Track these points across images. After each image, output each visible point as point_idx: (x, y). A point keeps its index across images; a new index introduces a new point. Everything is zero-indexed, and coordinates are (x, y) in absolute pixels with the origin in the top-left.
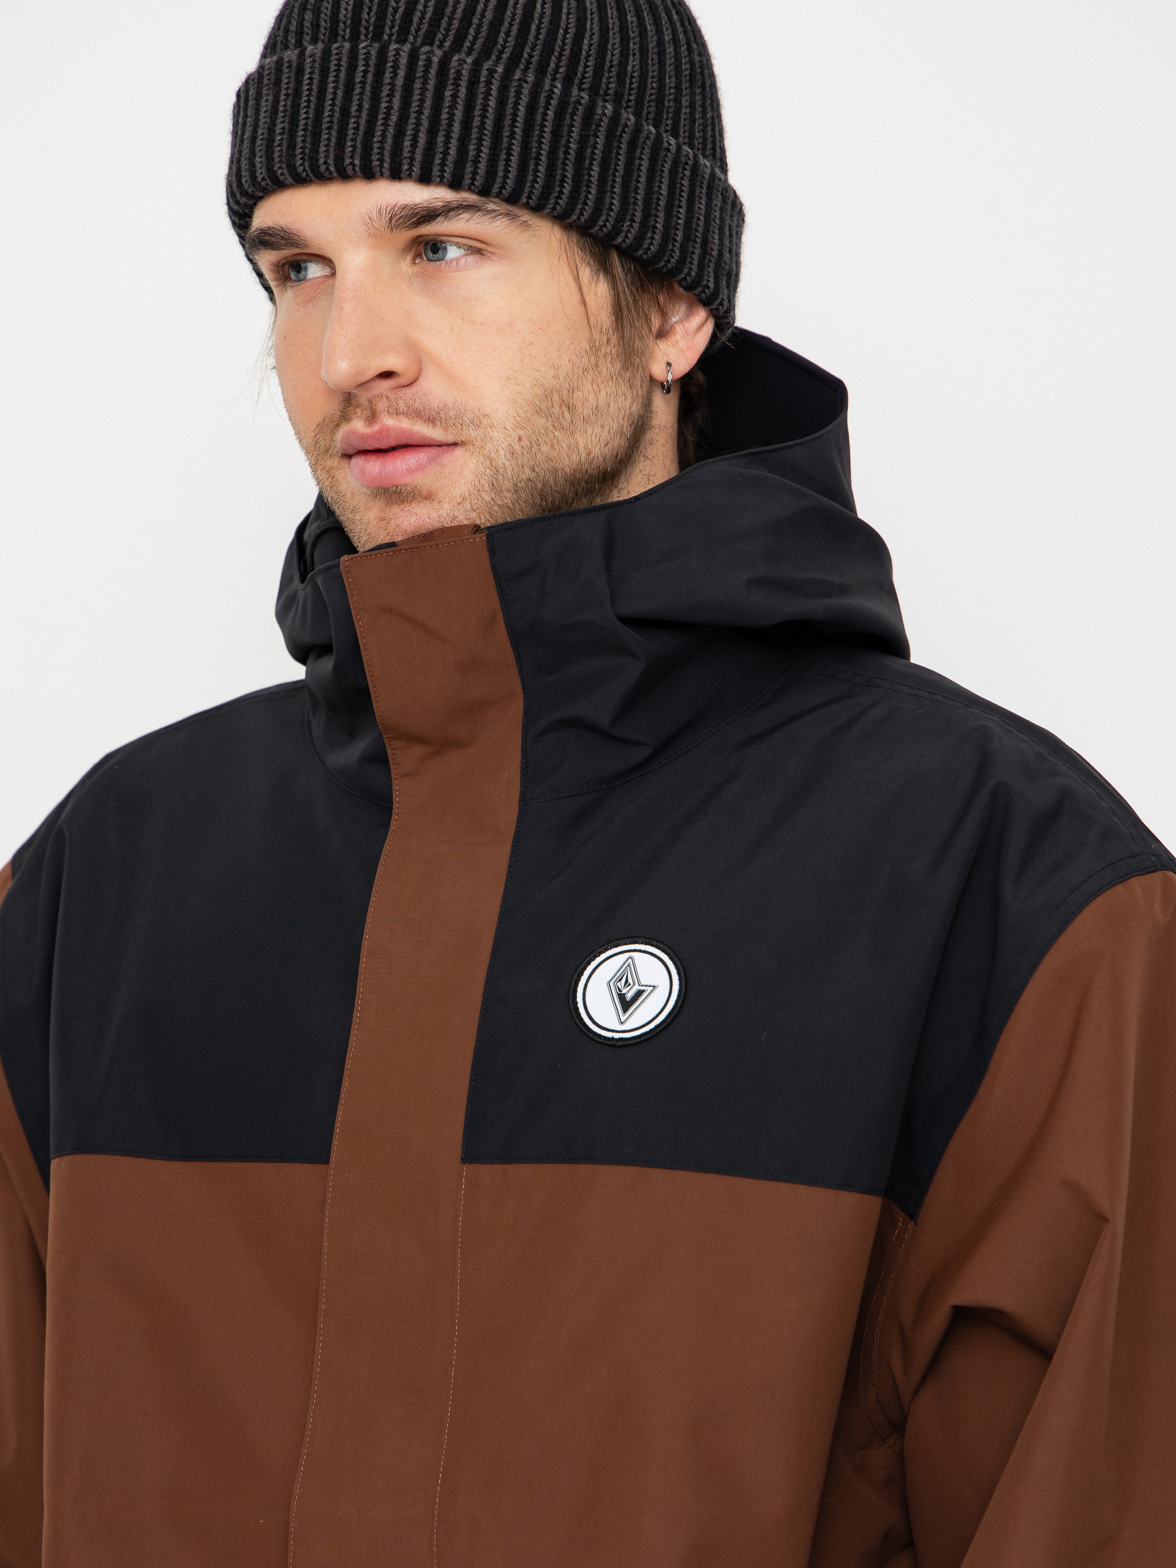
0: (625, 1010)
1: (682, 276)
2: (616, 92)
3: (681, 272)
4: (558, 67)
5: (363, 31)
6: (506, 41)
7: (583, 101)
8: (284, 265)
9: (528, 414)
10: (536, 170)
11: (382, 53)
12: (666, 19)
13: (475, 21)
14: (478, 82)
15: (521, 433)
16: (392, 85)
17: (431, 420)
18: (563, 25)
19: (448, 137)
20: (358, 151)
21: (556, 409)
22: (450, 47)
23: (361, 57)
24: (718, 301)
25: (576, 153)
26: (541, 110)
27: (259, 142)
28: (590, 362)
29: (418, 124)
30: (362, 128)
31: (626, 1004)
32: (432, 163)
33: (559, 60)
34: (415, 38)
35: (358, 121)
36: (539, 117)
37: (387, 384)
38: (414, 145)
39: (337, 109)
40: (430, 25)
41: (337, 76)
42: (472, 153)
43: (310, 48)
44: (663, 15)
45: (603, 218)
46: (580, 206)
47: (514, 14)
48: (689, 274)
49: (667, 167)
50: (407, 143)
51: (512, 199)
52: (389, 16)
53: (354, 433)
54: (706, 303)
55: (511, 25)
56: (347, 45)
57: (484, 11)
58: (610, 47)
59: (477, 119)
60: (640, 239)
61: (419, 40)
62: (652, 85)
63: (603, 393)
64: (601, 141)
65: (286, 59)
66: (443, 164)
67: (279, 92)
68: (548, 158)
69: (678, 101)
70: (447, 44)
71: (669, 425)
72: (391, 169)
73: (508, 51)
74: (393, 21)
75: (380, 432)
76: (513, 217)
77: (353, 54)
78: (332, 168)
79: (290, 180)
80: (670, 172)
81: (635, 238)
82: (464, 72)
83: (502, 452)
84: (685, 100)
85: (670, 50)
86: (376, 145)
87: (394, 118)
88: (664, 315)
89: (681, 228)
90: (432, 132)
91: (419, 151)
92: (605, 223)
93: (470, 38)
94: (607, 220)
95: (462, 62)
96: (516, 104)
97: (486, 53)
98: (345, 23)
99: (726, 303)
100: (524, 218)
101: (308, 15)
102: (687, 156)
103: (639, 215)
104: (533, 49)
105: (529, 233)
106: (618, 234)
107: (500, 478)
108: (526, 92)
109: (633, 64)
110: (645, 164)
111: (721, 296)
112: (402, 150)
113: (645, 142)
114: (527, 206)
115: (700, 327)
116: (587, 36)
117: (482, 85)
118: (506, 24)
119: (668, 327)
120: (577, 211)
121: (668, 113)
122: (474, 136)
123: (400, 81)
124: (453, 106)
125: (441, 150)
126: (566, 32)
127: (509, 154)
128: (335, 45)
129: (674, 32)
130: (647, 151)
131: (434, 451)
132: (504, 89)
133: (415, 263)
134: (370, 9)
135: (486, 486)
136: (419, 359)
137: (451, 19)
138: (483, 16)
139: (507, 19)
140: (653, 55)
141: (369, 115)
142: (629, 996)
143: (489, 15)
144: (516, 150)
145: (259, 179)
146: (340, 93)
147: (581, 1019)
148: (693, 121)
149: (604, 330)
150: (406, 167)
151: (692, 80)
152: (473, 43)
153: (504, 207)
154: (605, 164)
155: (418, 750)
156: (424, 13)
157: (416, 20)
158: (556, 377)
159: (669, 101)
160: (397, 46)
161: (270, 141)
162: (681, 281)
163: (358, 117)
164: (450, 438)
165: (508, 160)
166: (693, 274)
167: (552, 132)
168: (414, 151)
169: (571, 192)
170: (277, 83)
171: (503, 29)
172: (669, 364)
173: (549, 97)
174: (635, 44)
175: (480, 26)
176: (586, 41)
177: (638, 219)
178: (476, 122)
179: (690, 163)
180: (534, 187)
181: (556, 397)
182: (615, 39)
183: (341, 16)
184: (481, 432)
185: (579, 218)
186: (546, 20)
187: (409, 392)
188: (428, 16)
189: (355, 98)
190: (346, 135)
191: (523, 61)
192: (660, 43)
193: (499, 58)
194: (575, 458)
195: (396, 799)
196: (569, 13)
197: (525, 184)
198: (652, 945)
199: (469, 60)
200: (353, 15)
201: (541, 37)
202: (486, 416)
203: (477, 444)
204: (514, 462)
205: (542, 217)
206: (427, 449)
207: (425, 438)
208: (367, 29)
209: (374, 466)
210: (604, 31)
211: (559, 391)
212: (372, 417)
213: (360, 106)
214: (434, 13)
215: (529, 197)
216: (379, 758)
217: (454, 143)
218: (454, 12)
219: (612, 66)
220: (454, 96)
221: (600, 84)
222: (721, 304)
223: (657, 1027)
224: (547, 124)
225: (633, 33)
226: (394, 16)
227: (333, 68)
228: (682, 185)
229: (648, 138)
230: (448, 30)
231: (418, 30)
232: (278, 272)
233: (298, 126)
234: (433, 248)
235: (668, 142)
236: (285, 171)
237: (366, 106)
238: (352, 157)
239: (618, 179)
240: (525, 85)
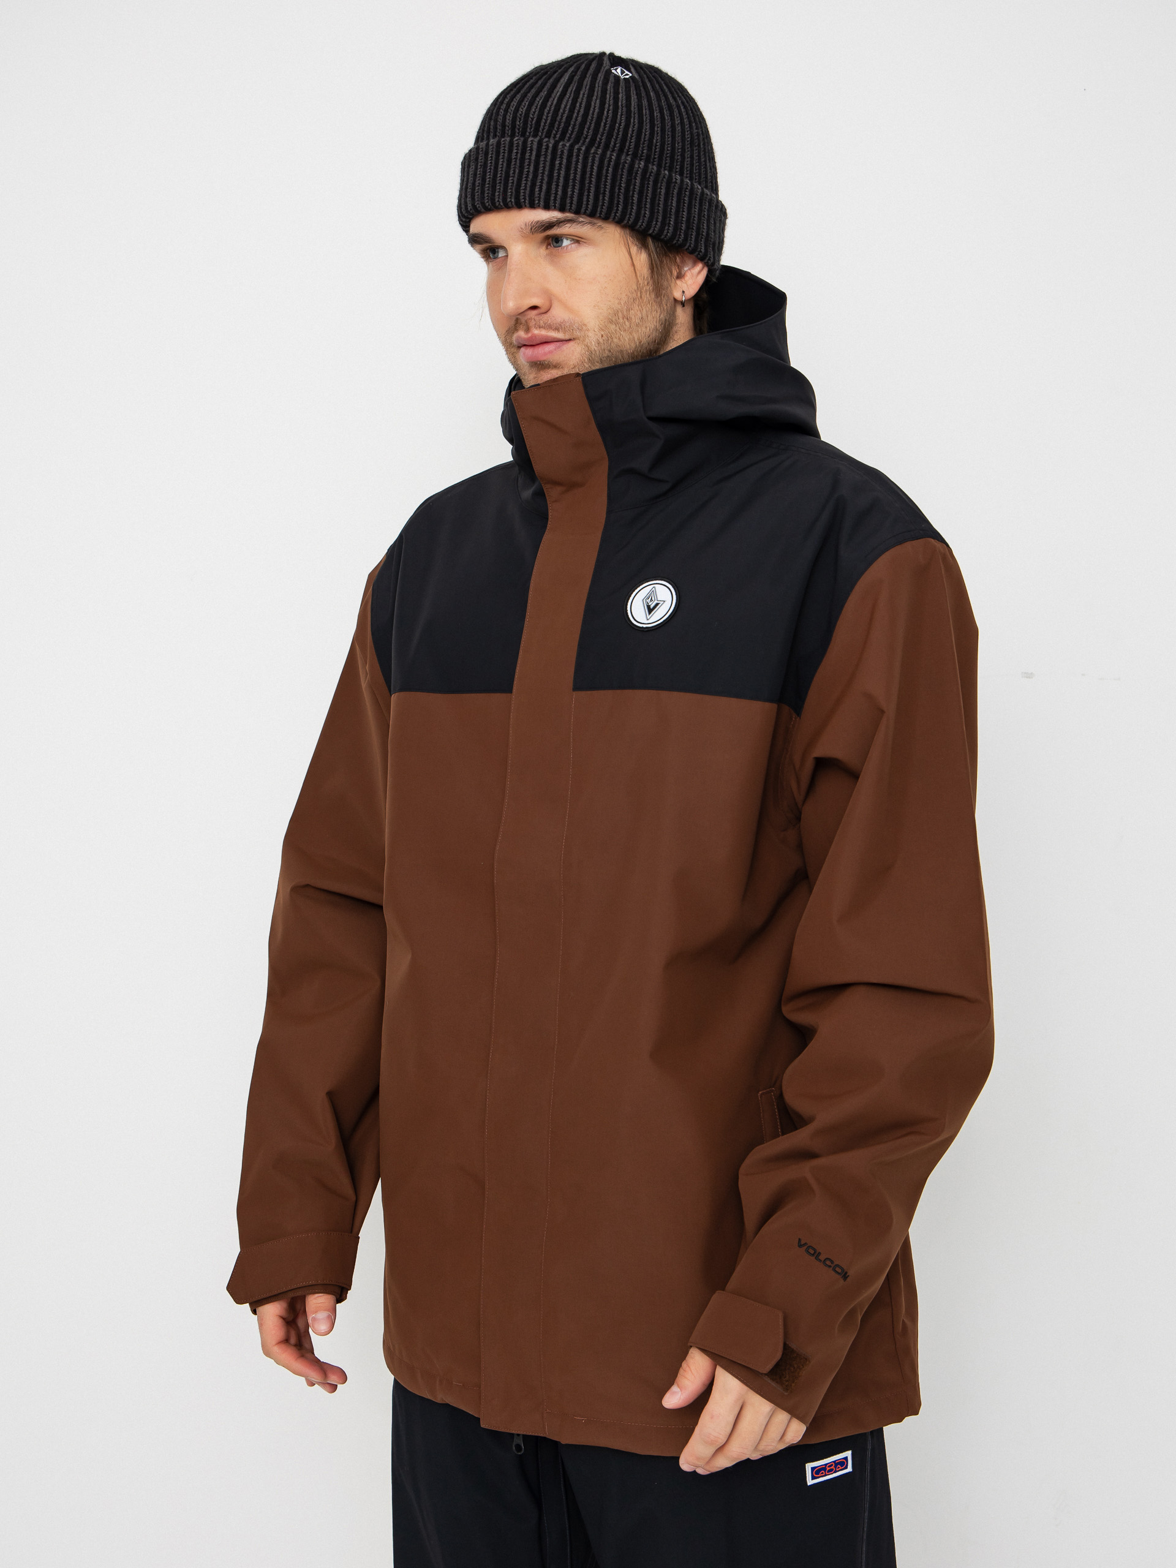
0: (650, 613)
1: (686, 247)
2: (647, 155)
3: (685, 245)
4: (615, 144)
5: (517, 131)
6: (588, 132)
7: (627, 162)
8: (487, 250)
9: (606, 324)
10: (604, 199)
11: (525, 143)
12: (677, 111)
13: (572, 123)
14: (572, 156)
15: (603, 333)
16: (530, 159)
17: (557, 329)
18: (618, 121)
19: (557, 185)
20: (513, 195)
21: (621, 320)
22: (559, 138)
23: (515, 145)
24: (707, 258)
25: (625, 189)
26: (605, 168)
27: (469, 190)
28: (637, 295)
29: (542, 179)
30: (515, 182)
31: (650, 610)
32: (549, 199)
33: (616, 140)
34: (542, 133)
35: (513, 180)
36: (604, 172)
37: (534, 312)
38: (540, 191)
39: (503, 173)
40: (549, 127)
41: (503, 156)
42: (569, 193)
43: (492, 140)
44: (676, 110)
45: (641, 221)
46: (628, 216)
47: (592, 118)
48: (690, 246)
49: (676, 191)
50: (537, 190)
51: (592, 215)
52: (529, 123)
53: (519, 337)
54: (702, 259)
55: (591, 123)
56: (508, 139)
57: (577, 117)
58: (644, 131)
59: (572, 175)
60: (661, 230)
61: (543, 136)
62: (668, 149)
63: (644, 310)
64: (638, 181)
65: (481, 147)
66: (555, 199)
67: (477, 164)
68: (610, 192)
69: (683, 156)
70: (558, 136)
71: (687, 322)
72: (530, 203)
73: (589, 137)
74: (531, 125)
75: (531, 337)
76: (593, 224)
77: (511, 143)
78: (502, 204)
79: (483, 210)
80: (677, 194)
81: (659, 230)
82: (565, 151)
83: (593, 343)
84: (687, 154)
85: (679, 128)
86: (522, 191)
87: (531, 177)
88: (680, 268)
89: (684, 222)
90: (549, 184)
91: (543, 194)
92: (642, 224)
93: (570, 132)
94: (643, 222)
95: (564, 146)
96: (592, 166)
97: (577, 141)
98: (508, 127)
99: (712, 260)
100: (599, 224)
101: (492, 123)
102: (687, 184)
103: (660, 218)
104: (602, 136)
105: (603, 231)
106: (650, 229)
107: (593, 356)
108: (597, 159)
109: (657, 139)
110: (663, 191)
111: (709, 255)
112: (534, 193)
113: (663, 180)
114: (600, 218)
115: (700, 272)
116: (631, 126)
117: (574, 157)
118: (588, 123)
119: (683, 273)
120: (627, 218)
121: (677, 162)
122: (571, 184)
123: (533, 158)
124: (559, 170)
125: (554, 192)
126: (620, 125)
127: (589, 192)
128: (503, 139)
129: (682, 119)
130: (664, 184)
131: (558, 344)
132: (586, 158)
133: (547, 249)
134: (520, 119)
135: (586, 360)
136: (550, 298)
137: (560, 122)
138: (576, 120)
139: (589, 121)
140: (668, 132)
141: (518, 176)
142: (652, 607)
143: (579, 119)
144: (593, 189)
145: (469, 209)
146: (505, 164)
147: (629, 618)
148: (692, 165)
149: (645, 278)
150: (537, 202)
151: (692, 143)
152: (571, 135)
153: (588, 219)
154: (641, 193)
155: (559, 489)
156: (546, 120)
157: (542, 124)
158: (619, 303)
159: (678, 156)
160: (532, 139)
161: (473, 189)
162: (687, 249)
163: (513, 177)
164: (567, 337)
165: (588, 196)
166: (692, 246)
167: (612, 179)
168: (540, 193)
169: (623, 209)
170: (477, 159)
171: (587, 126)
172: (683, 292)
173: (610, 161)
174: (658, 127)
175: (574, 125)
176: (630, 129)
177: (660, 220)
178: (572, 176)
179: (689, 188)
180: (603, 208)
181: (620, 315)
182: (647, 127)
183: (507, 124)
184: (583, 333)
185: (628, 222)
186: (609, 120)
187: (545, 317)
188: (548, 121)
189: (512, 167)
190: (508, 186)
191: (597, 142)
192: (673, 127)
193: (584, 142)
194: (633, 345)
195: (550, 514)
196: (622, 115)
197: (598, 207)
198: (664, 581)
199: (568, 145)
200: (512, 123)
201: (606, 129)
202: (585, 325)
203: (581, 339)
204: (599, 348)
205: (610, 223)
206: (555, 343)
207: (554, 338)
208: (519, 129)
209: (529, 352)
210: (641, 122)
211: (622, 312)
212: (528, 330)
213: (514, 171)
214: (551, 120)
215: (601, 214)
216: (540, 494)
217: (560, 188)
218: (561, 119)
219: (645, 141)
220: (560, 164)
221: (638, 151)
222: (709, 259)
223: (664, 621)
224: (609, 175)
225: (658, 122)
226: (531, 122)
227: (502, 151)
228: (684, 200)
229: (664, 177)
230: (558, 129)
231: (543, 130)
232: (485, 253)
233: (485, 182)
234: (557, 240)
235: (675, 178)
236: (480, 205)
237: (517, 171)
238: (511, 198)
239: (649, 200)
240: (596, 156)
